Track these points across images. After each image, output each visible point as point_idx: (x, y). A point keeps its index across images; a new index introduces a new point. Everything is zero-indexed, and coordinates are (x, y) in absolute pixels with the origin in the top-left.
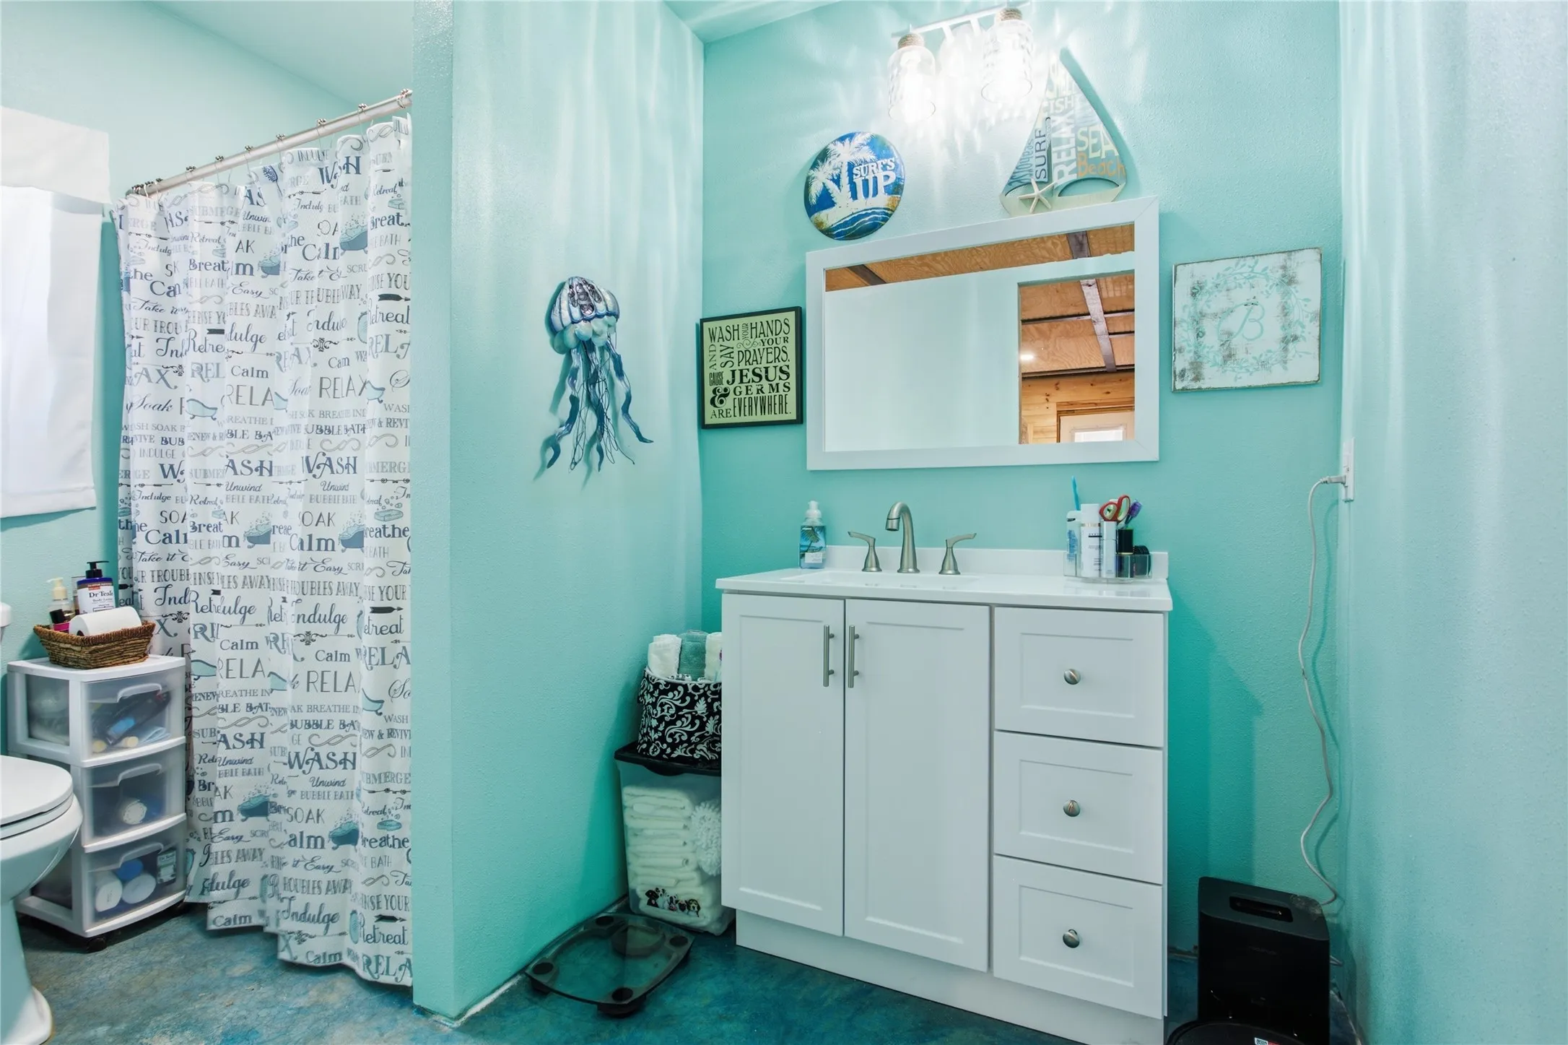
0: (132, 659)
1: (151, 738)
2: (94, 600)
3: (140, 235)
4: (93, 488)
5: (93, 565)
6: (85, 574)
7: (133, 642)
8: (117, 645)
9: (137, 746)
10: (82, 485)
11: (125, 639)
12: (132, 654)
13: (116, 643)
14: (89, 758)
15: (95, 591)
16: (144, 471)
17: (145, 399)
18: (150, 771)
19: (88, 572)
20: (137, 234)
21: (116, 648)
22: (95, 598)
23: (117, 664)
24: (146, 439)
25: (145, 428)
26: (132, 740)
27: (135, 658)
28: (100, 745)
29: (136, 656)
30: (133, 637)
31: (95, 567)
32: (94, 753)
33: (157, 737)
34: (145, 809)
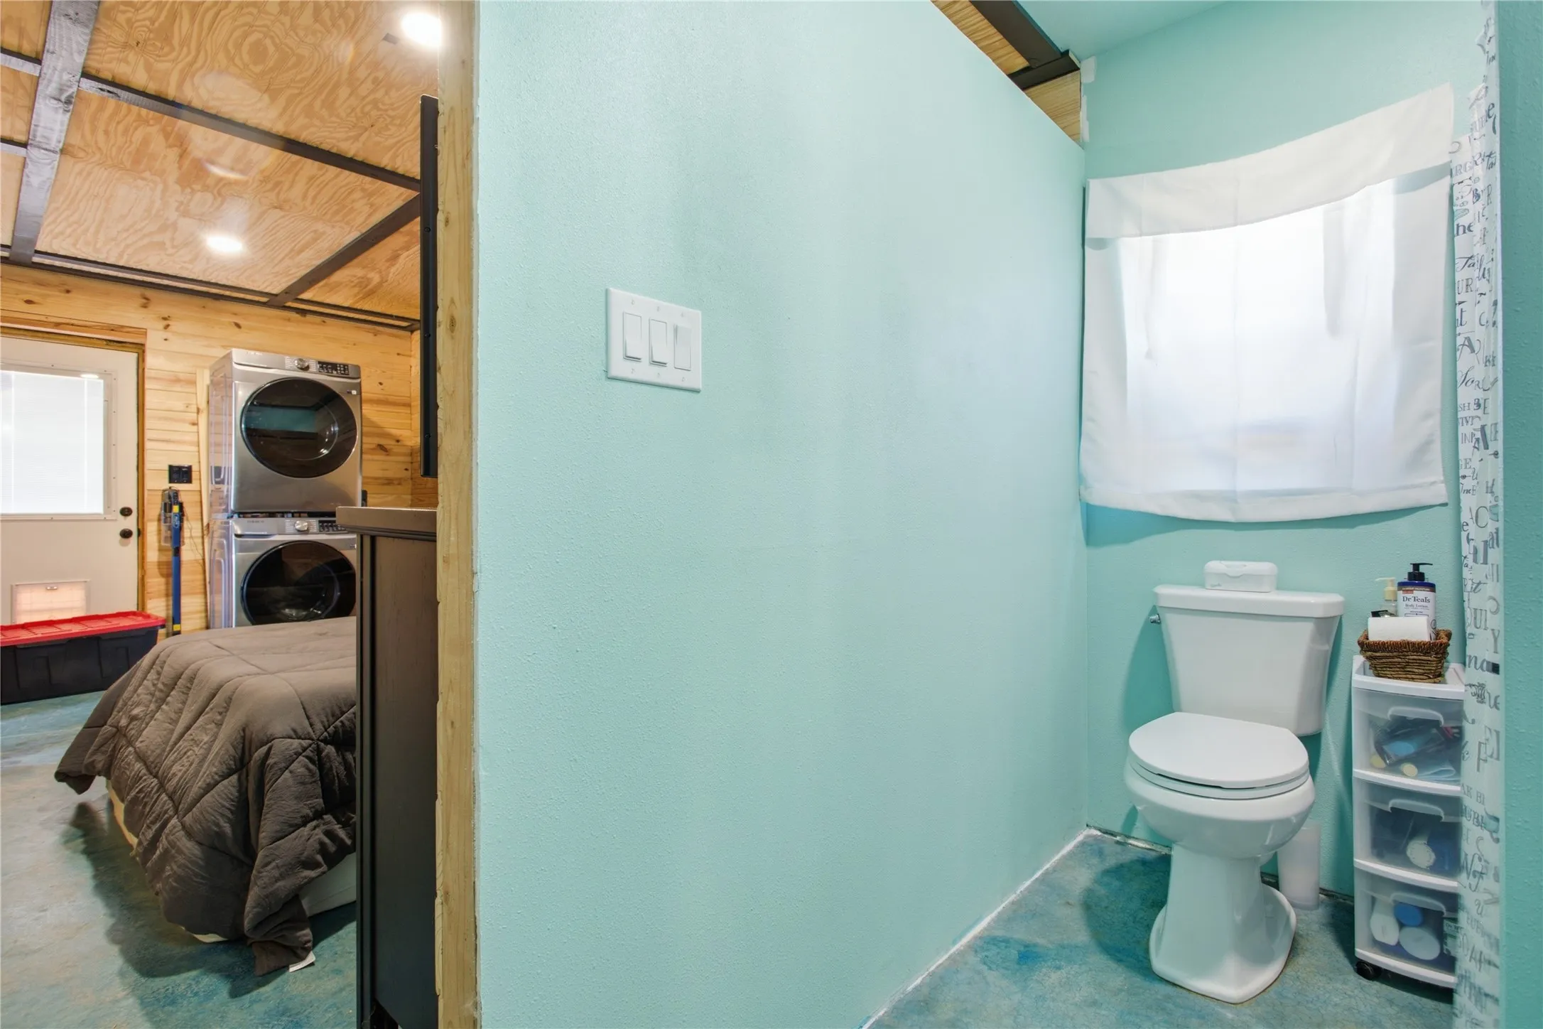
0: (1418, 677)
1: (1435, 773)
2: (1407, 605)
3: (1462, 182)
4: (1442, 482)
5: (1416, 566)
6: (1407, 577)
7: (1415, 657)
8: (1397, 657)
9: (1415, 778)
10: (1433, 479)
11: (1407, 652)
12: (1416, 670)
13: (1395, 654)
14: (1361, 768)
15: (1409, 596)
16: (1466, 460)
17: (1467, 374)
18: (1433, 814)
19: (1410, 574)
20: (1459, 183)
21: (1396, 660)
22: (1407, 602)
23: (1400, 678)
24: (1467, 422)
25: (1467, 408)
26: (1409, 768)
27: (1421, 677)
28: (1378, 760)
29: (1422, 674)
30: (1417, 652)
31: (1418, 570)
32: (1372, 767)
33: (1443, 777)
34: (1433, 856)
